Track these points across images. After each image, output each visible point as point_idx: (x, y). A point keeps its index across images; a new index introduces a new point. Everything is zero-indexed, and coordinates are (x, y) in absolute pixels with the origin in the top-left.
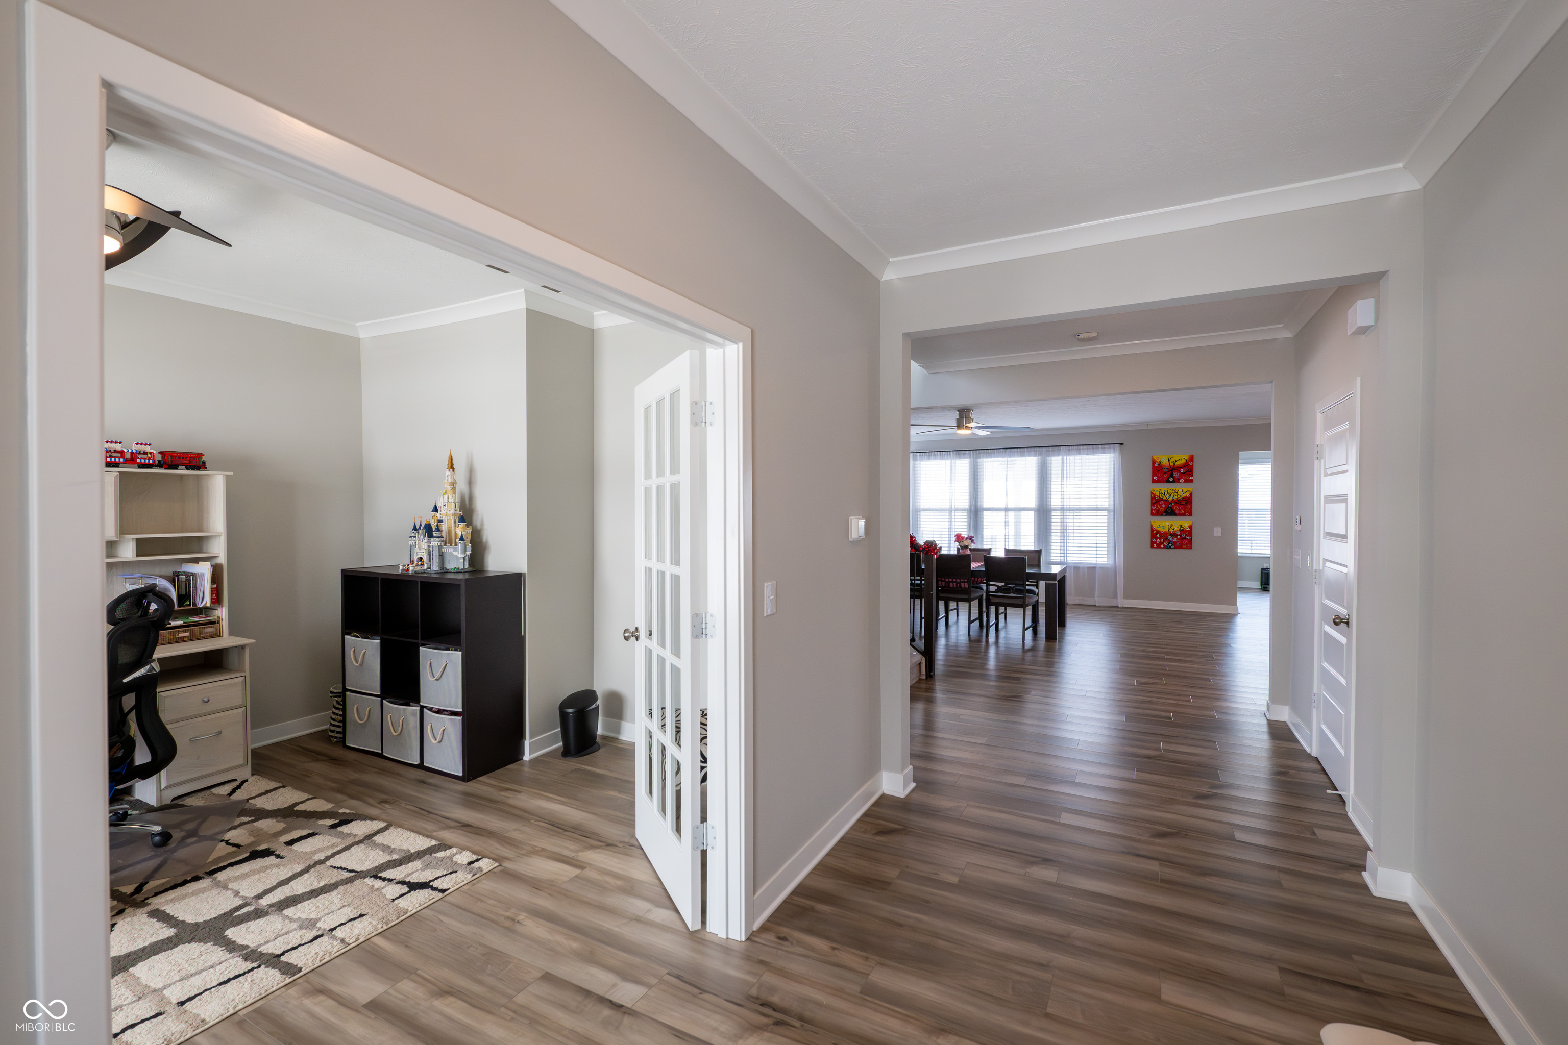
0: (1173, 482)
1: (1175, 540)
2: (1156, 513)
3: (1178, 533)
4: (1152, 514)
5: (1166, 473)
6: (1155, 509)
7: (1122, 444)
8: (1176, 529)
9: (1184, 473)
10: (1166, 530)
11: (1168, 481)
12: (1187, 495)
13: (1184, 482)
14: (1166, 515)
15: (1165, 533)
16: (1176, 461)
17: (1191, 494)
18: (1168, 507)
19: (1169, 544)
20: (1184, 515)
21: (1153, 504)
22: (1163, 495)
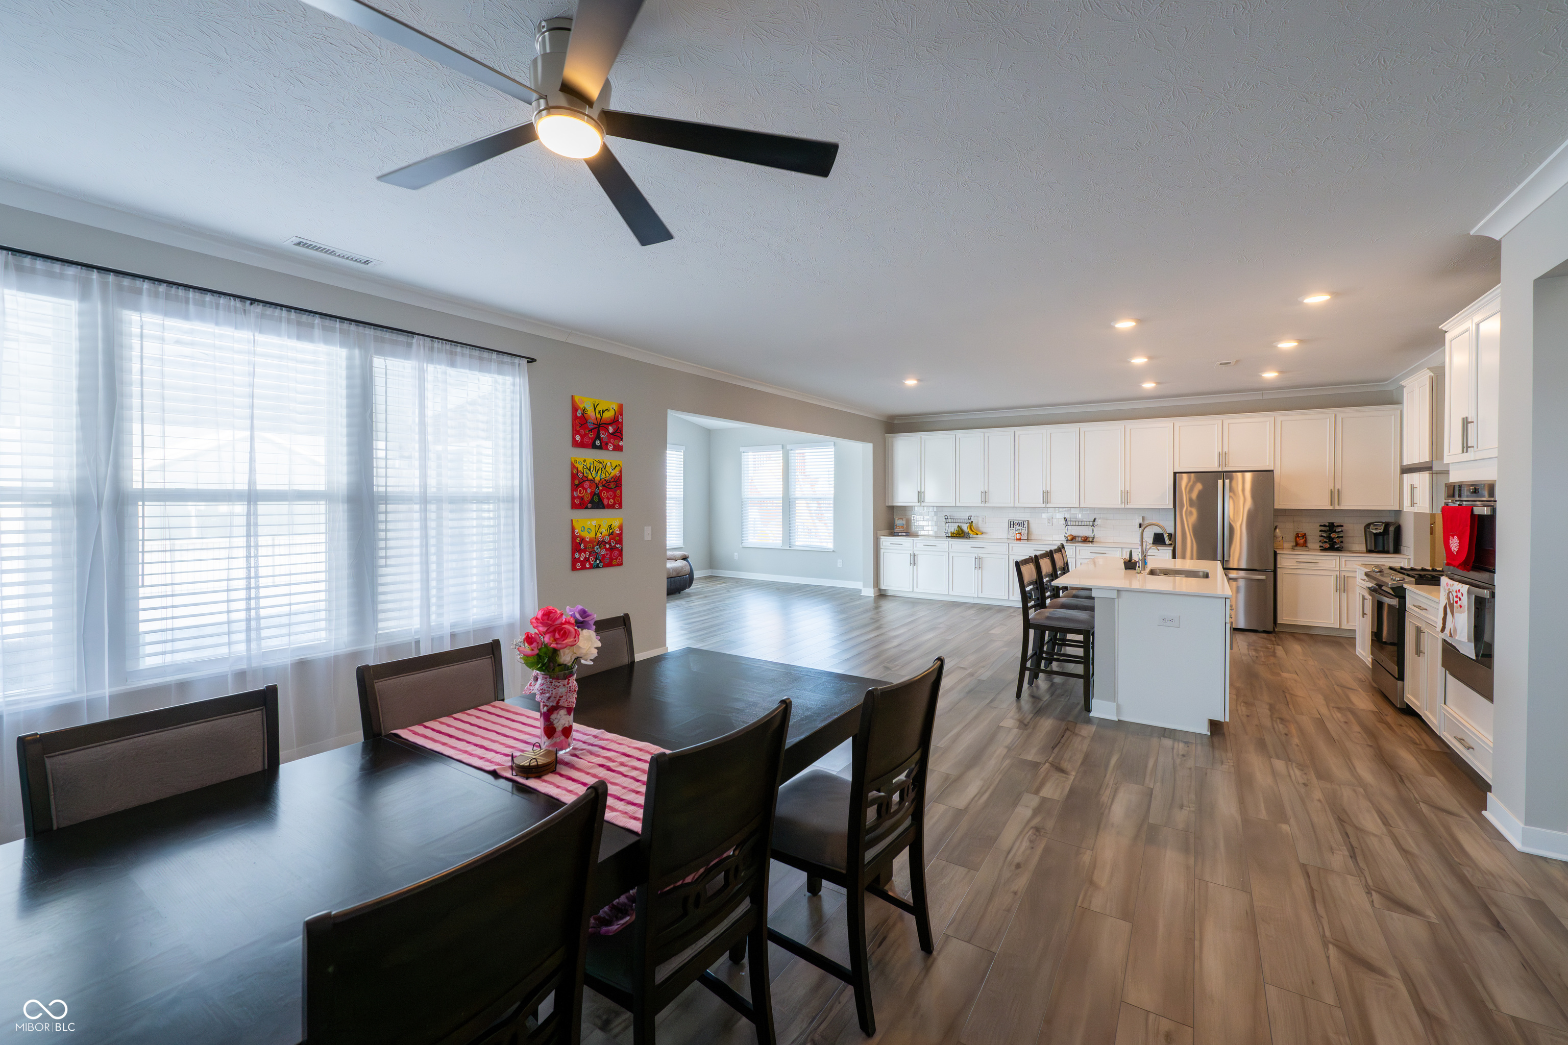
0: (600, 448)
1: (603, 552)
2: (578, 504)
3: (607, 539)
4: (574, 506)
5: (591, 430)
6: (578, 497)
7: (531, 359)
8: (605, 533)
9: (612, 434)
10: (592, 535)
11: (594, 447)
12: (616, 472)
13: (613, 450)
14: (592, 508)
15: (591, 541)
16: (603, 412)
17: (620, 472)
18: (595, 494)
19: (596, 561)
20: (612, 507)
21: (574, 488)
22: (588, 471)
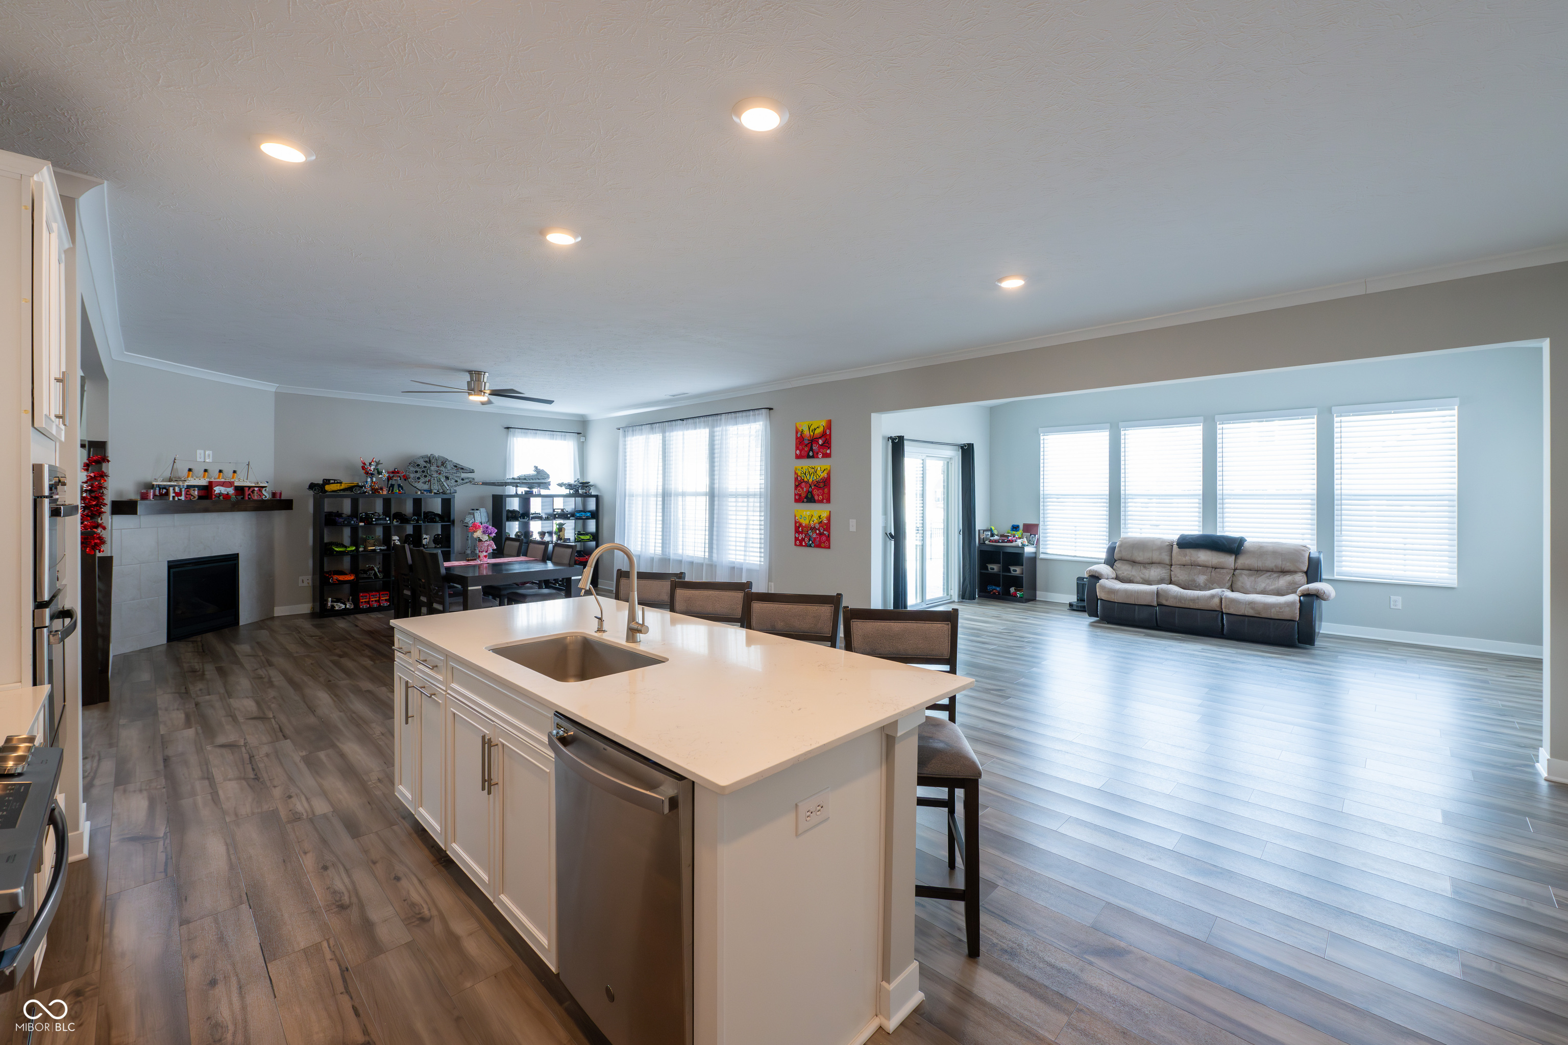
0: (813, 457)
1: (814, 536)
2: (799, 499)
3: (817, 526)
4: (796, 501)
5: (806, 445)
6: (798, 494)
7: (771, 409)
8: (816, 521)
9: (822, 445)
10: (807, 522)
11: (809, 457)
12: (825, 474)
13: (823, 457)
14: (807, 502)
15: (806, 526)
16: (815, 429)
17: (829, 474)
18: (809, 492)
19: (809, 542)
20: (821, 502)
21: (796, 487)
22: (804, 475)
